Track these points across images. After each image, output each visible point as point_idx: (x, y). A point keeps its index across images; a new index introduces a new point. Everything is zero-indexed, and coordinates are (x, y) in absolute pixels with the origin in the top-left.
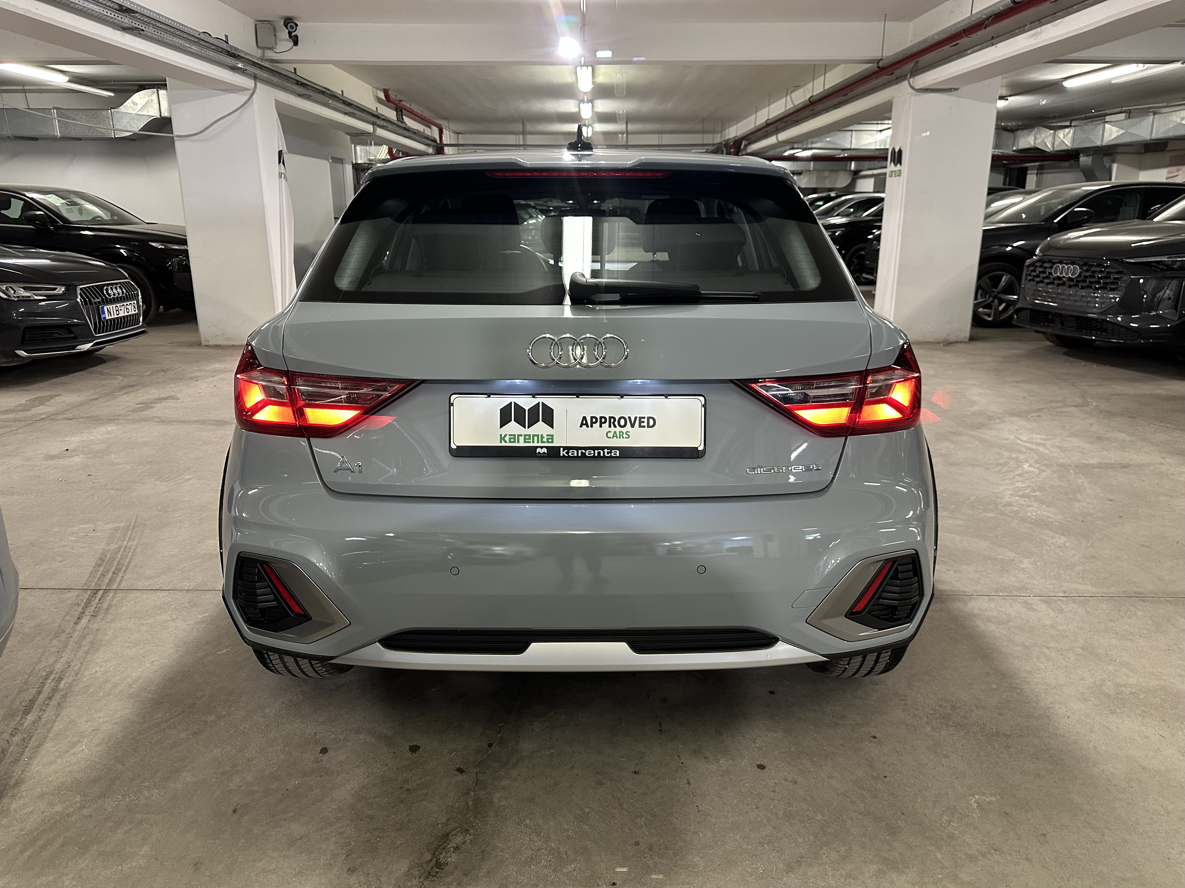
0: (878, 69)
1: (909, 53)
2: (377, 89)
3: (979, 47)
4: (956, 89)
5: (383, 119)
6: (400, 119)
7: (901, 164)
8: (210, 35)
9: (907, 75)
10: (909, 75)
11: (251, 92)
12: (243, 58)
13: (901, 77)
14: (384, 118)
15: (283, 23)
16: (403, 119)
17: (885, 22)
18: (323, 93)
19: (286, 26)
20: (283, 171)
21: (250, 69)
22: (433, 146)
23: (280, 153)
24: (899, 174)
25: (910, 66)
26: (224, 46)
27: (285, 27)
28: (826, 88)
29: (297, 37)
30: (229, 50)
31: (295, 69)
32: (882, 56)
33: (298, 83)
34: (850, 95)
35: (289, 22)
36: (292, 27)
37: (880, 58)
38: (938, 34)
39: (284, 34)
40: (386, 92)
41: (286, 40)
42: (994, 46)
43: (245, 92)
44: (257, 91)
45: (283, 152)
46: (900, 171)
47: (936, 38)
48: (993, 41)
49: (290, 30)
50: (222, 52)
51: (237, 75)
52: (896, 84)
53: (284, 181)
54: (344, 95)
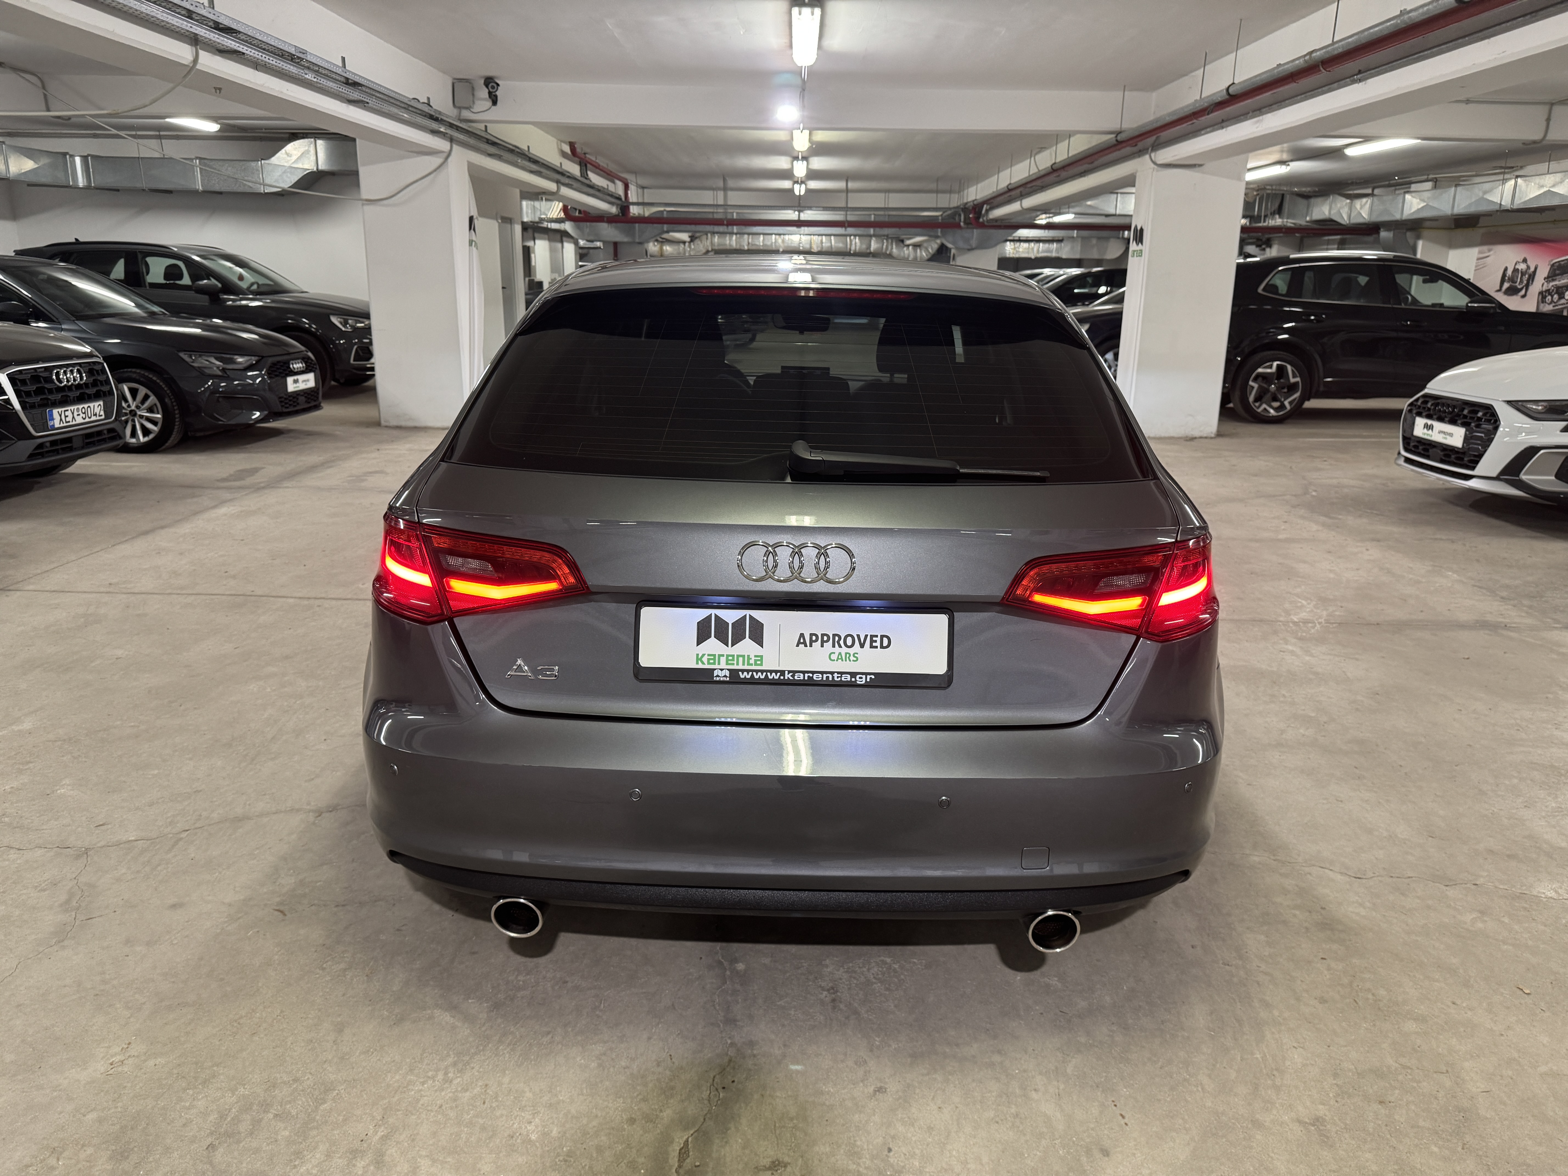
0: (1117, 142)
1: (1144, 130)
2: (562, 141)
4: (1200, 165)
5: (569, 177)
6: (584, 174)
7: (1142, 244)
8: (419, 101)
9: (1148, 149)
10: (1150, 149)
11: (445, 155)
12: (445, 121)
13: (1144, 150)
14: (568, 174)
15: (483, 82)
16: (587, 175)
17: (1124, 92)
18: (511, 151)
19: (487, 86)
20: (474, 239)
21: (450, 132)
22: (617, 205)
23: (471, 219)
24: (1140, 253)
25: (1151, 140)
26: (426, 109)
27: (484, 87)
28: (1070, 155)
29: (496, 96)
30: (434, 114)
31: (486, 127)
32: (1122, 128)
33: (488, 142)
34: (1096, 163)
35: (490, 83)
36: (493, 87)
37: (1118, 130)
39: (483, 93)
40: (572, 145)
41: (484, 99)
42: (1224, 130)
43: (441, 154)
44: (453, 153)
45: (475, 217)
46: (1141, 251)
48: (1223, 124)
49: (491, 90)
50: (425, 116)
51: (437, 138)
52: (1139, 156)
53: (474, 249)
54: (531, 151)
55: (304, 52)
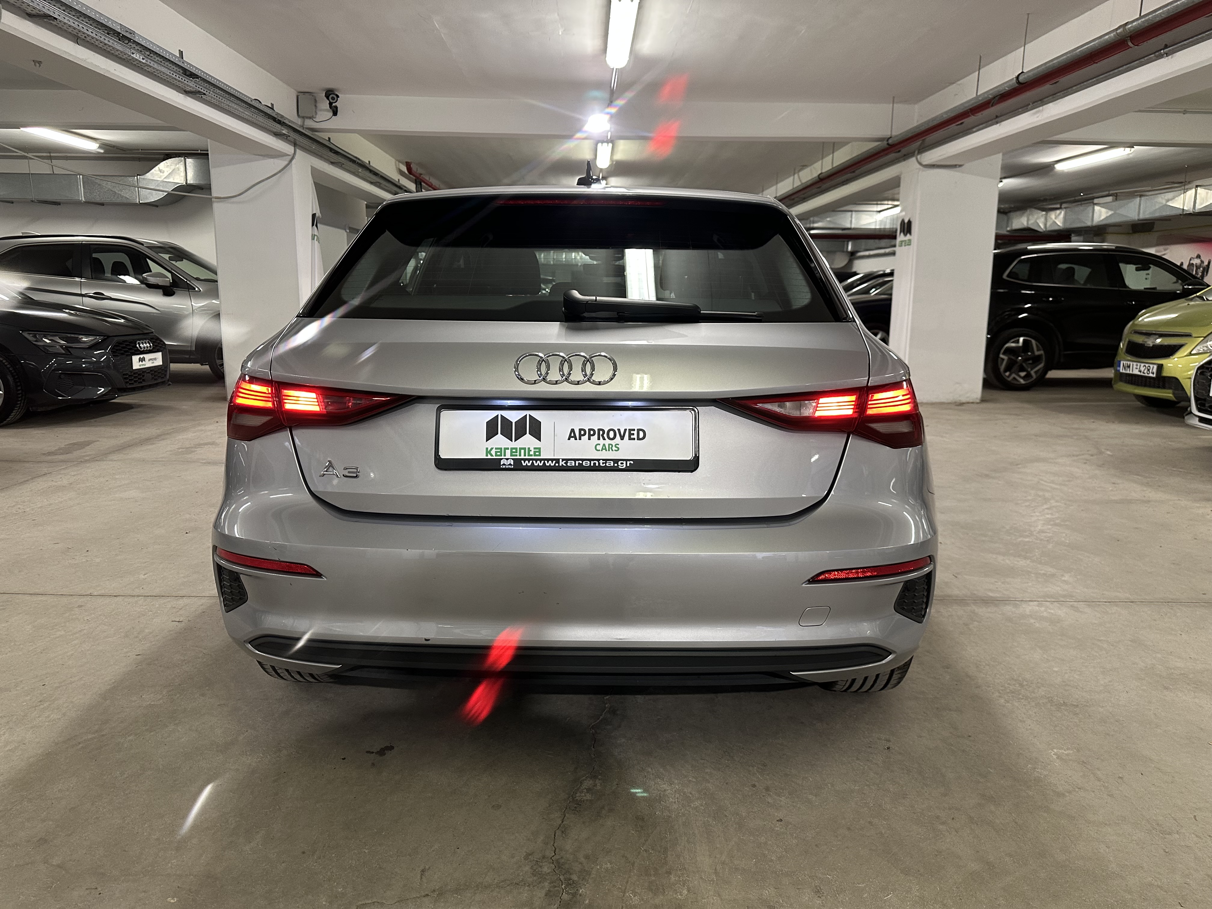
0: (887, 146)
1: (918, 131)
2: (400, 162)
3: (984, 125)
4: (960, 166)
7: (910, 234)
8: (260, 102)
9: (915, 152)
10: (916, 152)
11: (290, 157)
12: (287, 125)
13: (908, 154)
14: (405, 189)
15: (324, 94)
17: (893, 104)
18: (353, 162)
19: (328, 98)
20: (316, 234)
21: (293, 135)
23: (314, 216)
24: (909, 243)
25: (918, 144)
26: (269, 111)
27: (325, 98)
28: (834, 166)
29: (336, 107)
30: (276, 116)
31: (329, 138)
32: (891, 135)
33: (332, 151)
34: (857, 172)
35: (331, 95)
36: (333, 98)
37: (889, 137)
38: (946, 113)
39: (325, 104)
40: (408, 165)
41: (326, 110)
42: (998, 125)
43: (285, 158)
44: (297, 157)
45: (317, 215)
46: (910, 240)
47: (945, 116)
48: (996, 120)
49: (331, 101)
50: (268, 118)
51: (280, 141)
52: (904, 160)
53: (316, 242)
54: (371, 164)
55: (132, 32)
